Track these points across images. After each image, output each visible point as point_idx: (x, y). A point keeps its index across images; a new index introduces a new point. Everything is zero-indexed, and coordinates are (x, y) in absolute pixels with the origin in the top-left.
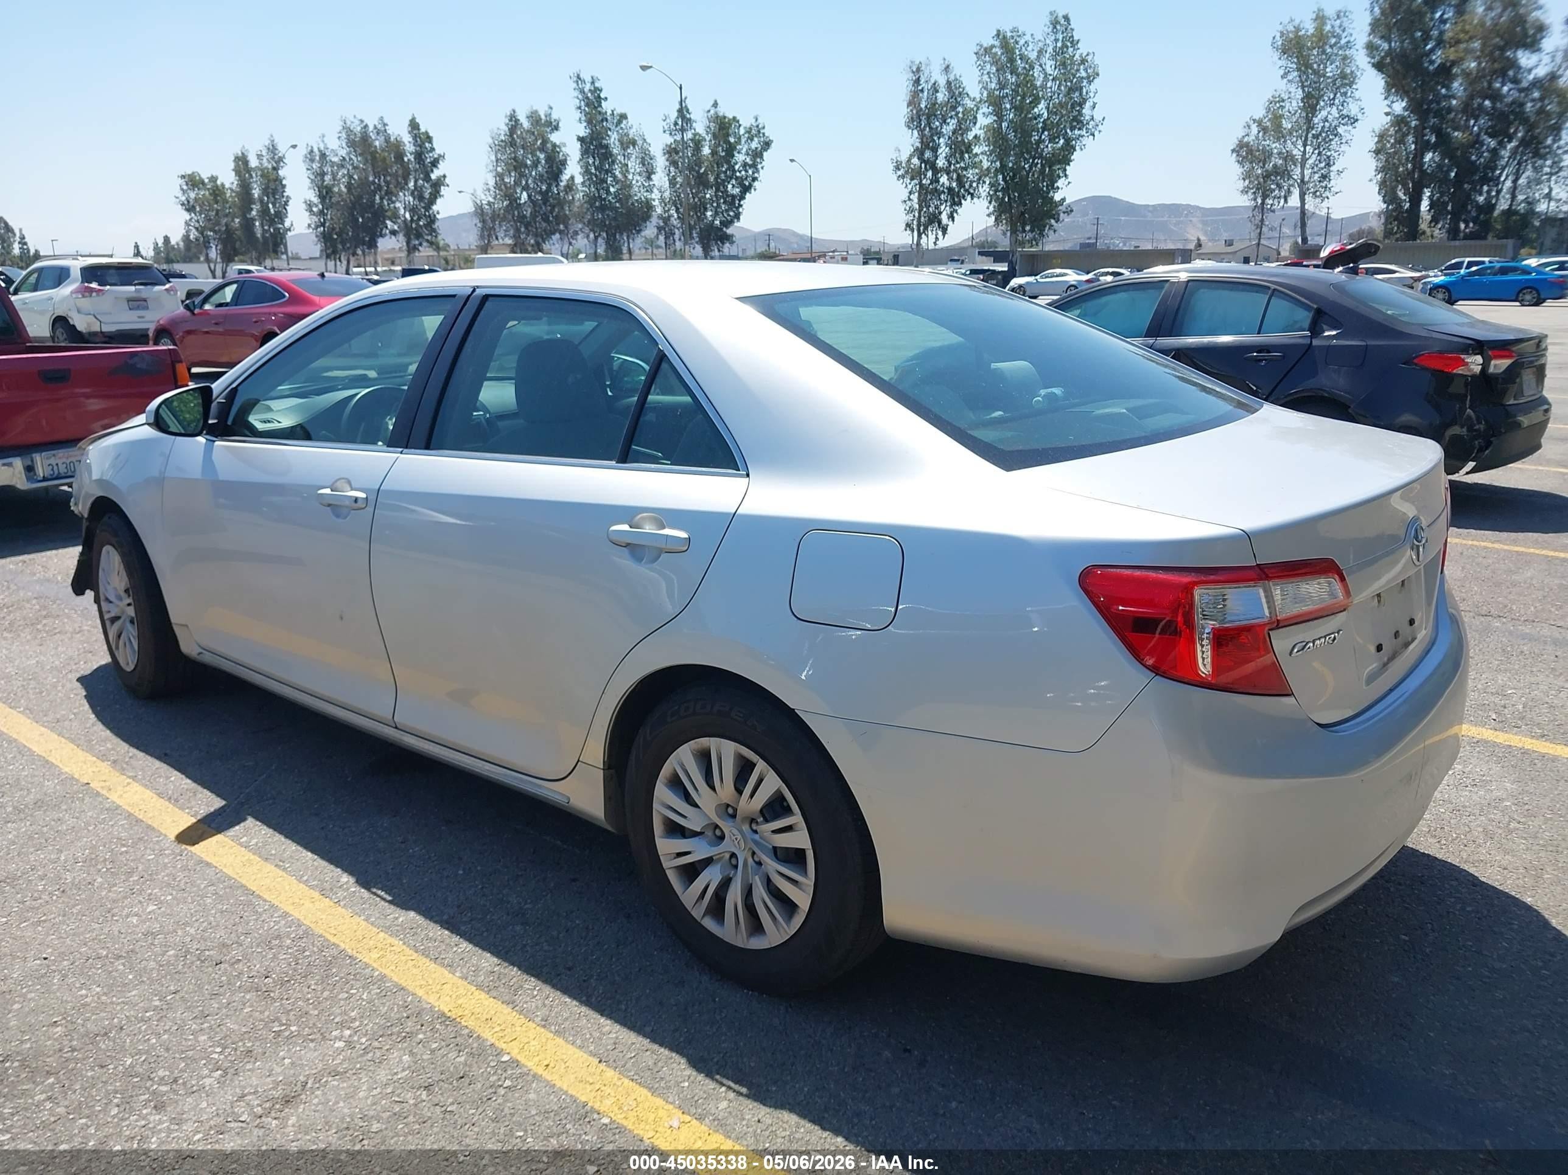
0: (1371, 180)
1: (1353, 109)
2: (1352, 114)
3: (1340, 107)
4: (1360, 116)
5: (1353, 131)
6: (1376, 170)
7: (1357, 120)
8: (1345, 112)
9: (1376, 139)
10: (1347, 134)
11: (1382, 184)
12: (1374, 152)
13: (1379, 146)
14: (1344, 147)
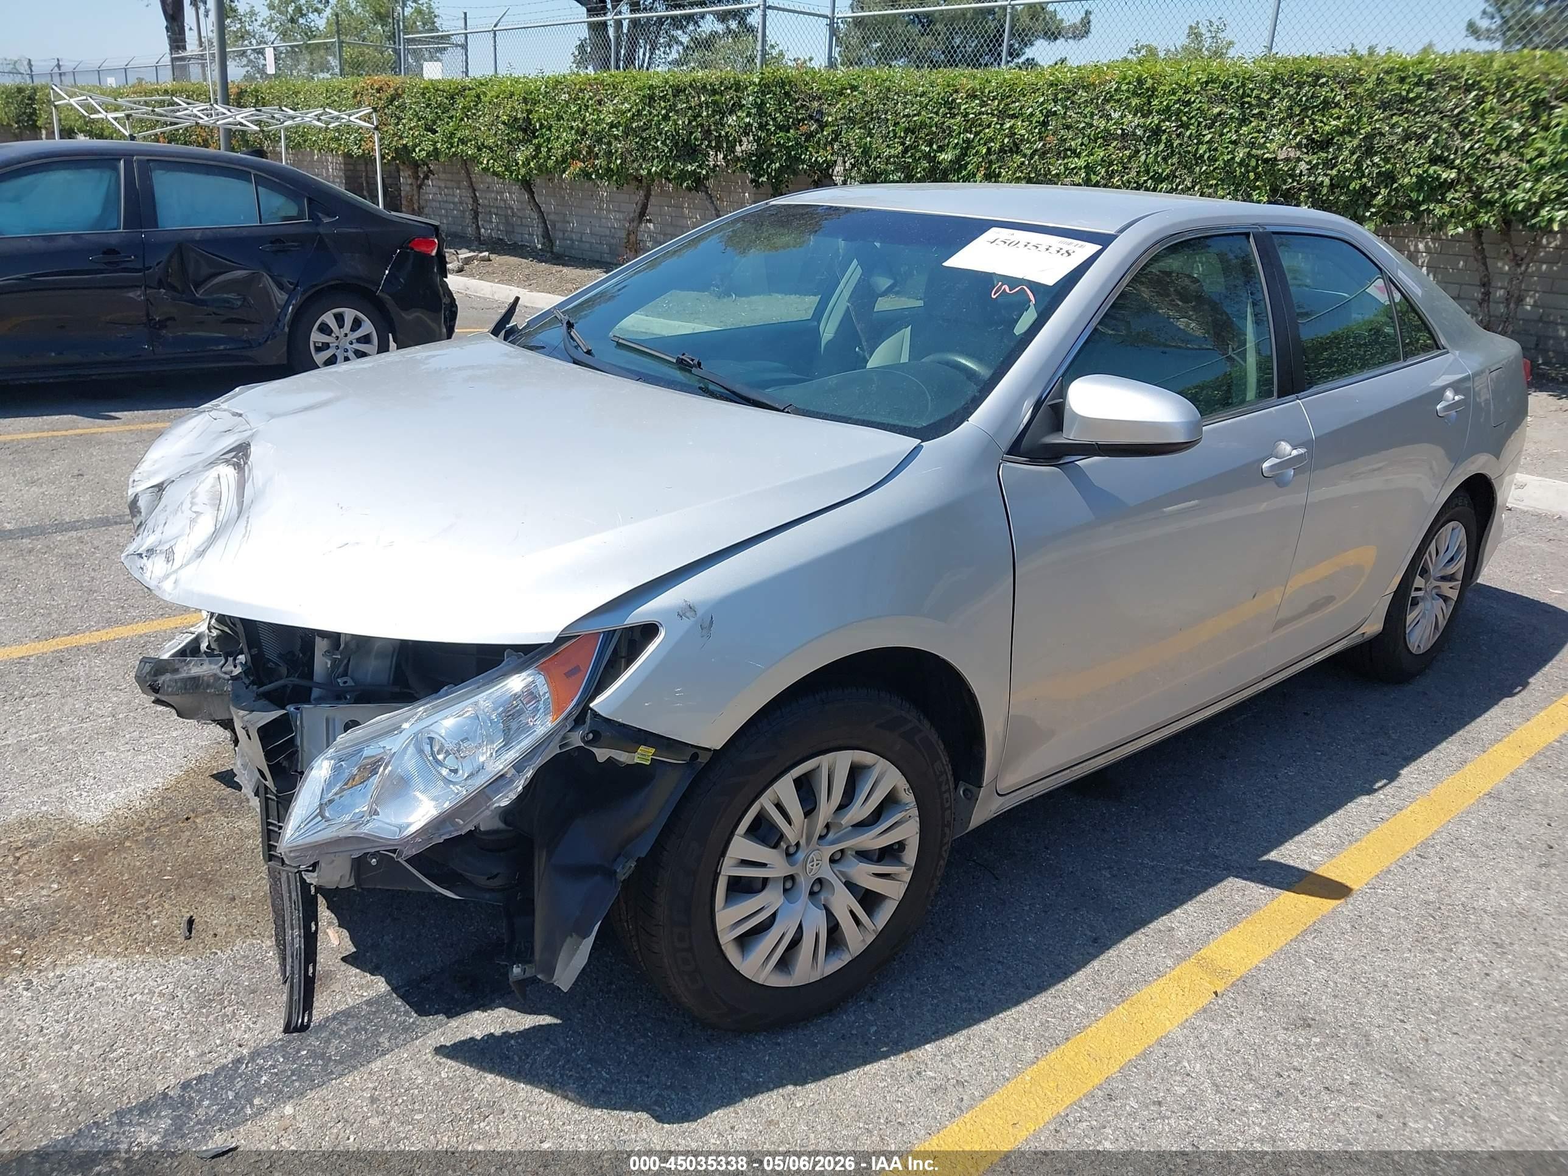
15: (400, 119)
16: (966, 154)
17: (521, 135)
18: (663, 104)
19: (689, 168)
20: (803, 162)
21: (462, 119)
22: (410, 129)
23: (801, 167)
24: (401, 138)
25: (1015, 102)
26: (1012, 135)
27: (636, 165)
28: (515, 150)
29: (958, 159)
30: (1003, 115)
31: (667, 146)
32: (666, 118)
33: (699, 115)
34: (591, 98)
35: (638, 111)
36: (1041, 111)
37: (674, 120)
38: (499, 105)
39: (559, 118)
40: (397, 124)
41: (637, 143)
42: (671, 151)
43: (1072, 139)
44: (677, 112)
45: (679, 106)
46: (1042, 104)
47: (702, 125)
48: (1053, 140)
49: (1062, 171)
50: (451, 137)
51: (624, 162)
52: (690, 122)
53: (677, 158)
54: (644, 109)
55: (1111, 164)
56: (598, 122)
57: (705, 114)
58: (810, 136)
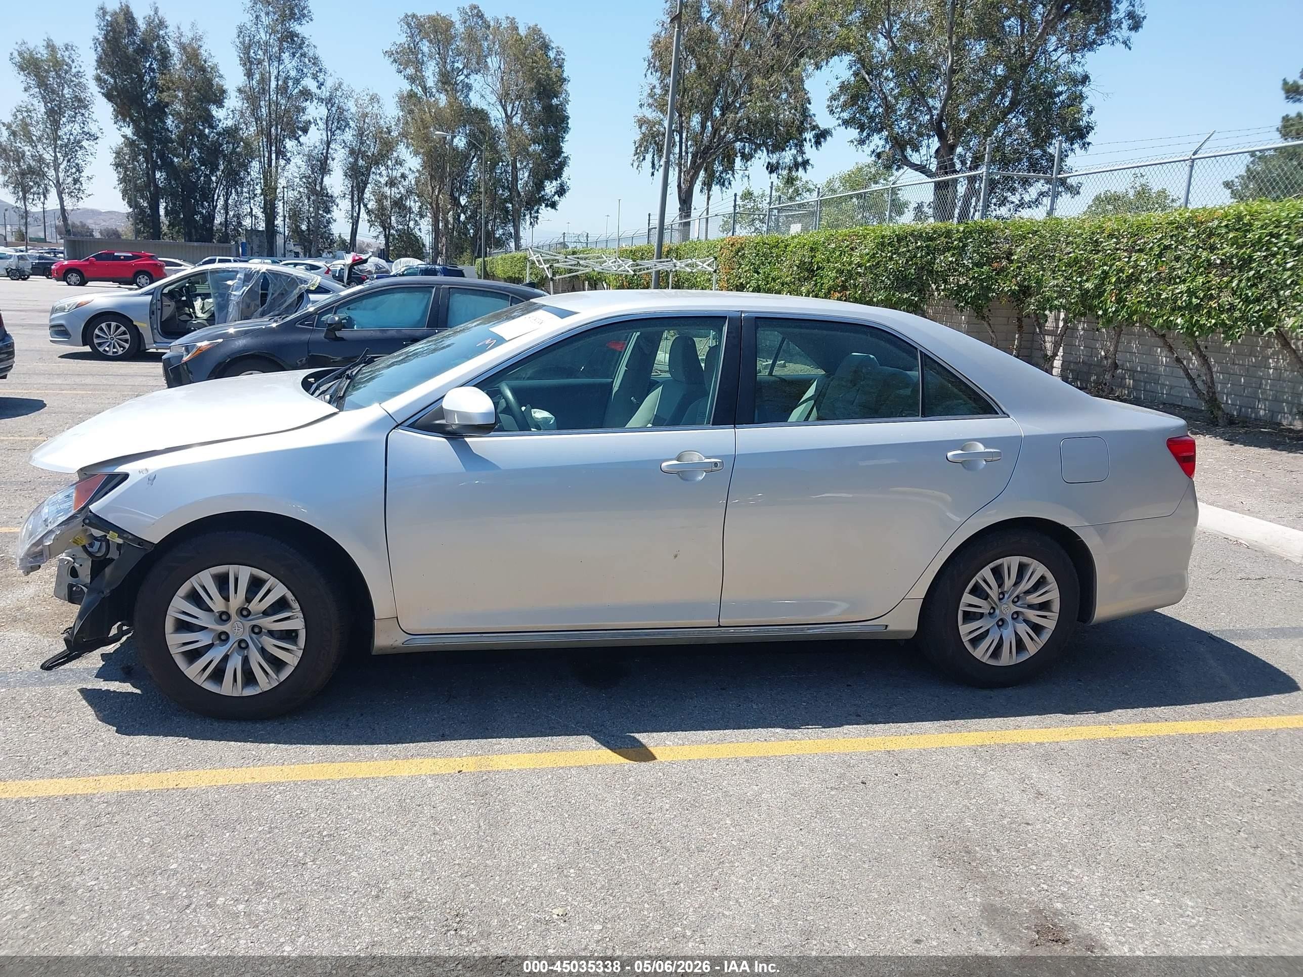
0: (115, 188)
1: (93, 128)
2: (93, 132)
3: (82, 125)
4: (99, 135)
5: (96, 146)
6: (118, 180)
7: (97, 138)
8: (86, 129)
9: (114, 155)
10: (91, 148)
11: (125, 193)
12: (114, 165)
13: (117, 160)
14: (90, 158)
15: (741, 265)
16: (1103, 283)
17: (806, 274)
18: (890, 248)
19: (905, 296)
20: (993, 290)
21: (775, 265)
22: (745, 272)
23: (990, 295)
24: (740, 278)
25: (1141, 239)
26: (1135, 266)
27: (871, 295)
28: (802, 285)
29: (1097, 287)
30: (1130, 250)
31: (890, 280)
32: (891, 259)
33: (915, 256)
34: (847, 246)
35: (874, 254)
36: (1159, 246)
37: (896, 260)
38: (795, 253)
39: (829, 261)
40: (738, 269)
41: (872, 278)
42: (893, 283)
43: (1180, 268)
44: (899, 254)
45: (901, 250)
46: (1161, 239)
47: (916, 264)
48: (1165, 269)
49: (1170, 295)
50: (768, 277)
51: (863, 293)
52: (907, 261)
53: (898, 289)
54: (877, 253)
55: (1209, 289)
56: (850, 263)
57: (919, 255)
58: (1003, 269)
